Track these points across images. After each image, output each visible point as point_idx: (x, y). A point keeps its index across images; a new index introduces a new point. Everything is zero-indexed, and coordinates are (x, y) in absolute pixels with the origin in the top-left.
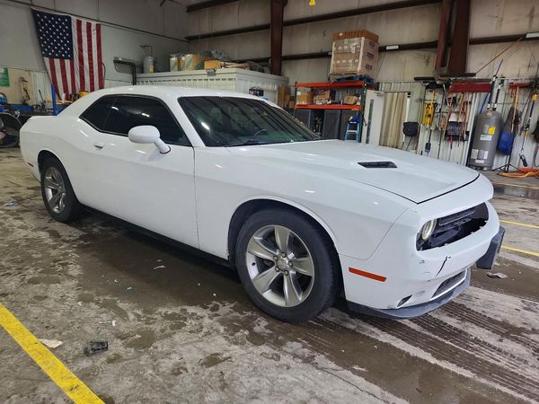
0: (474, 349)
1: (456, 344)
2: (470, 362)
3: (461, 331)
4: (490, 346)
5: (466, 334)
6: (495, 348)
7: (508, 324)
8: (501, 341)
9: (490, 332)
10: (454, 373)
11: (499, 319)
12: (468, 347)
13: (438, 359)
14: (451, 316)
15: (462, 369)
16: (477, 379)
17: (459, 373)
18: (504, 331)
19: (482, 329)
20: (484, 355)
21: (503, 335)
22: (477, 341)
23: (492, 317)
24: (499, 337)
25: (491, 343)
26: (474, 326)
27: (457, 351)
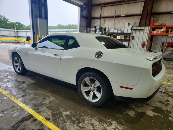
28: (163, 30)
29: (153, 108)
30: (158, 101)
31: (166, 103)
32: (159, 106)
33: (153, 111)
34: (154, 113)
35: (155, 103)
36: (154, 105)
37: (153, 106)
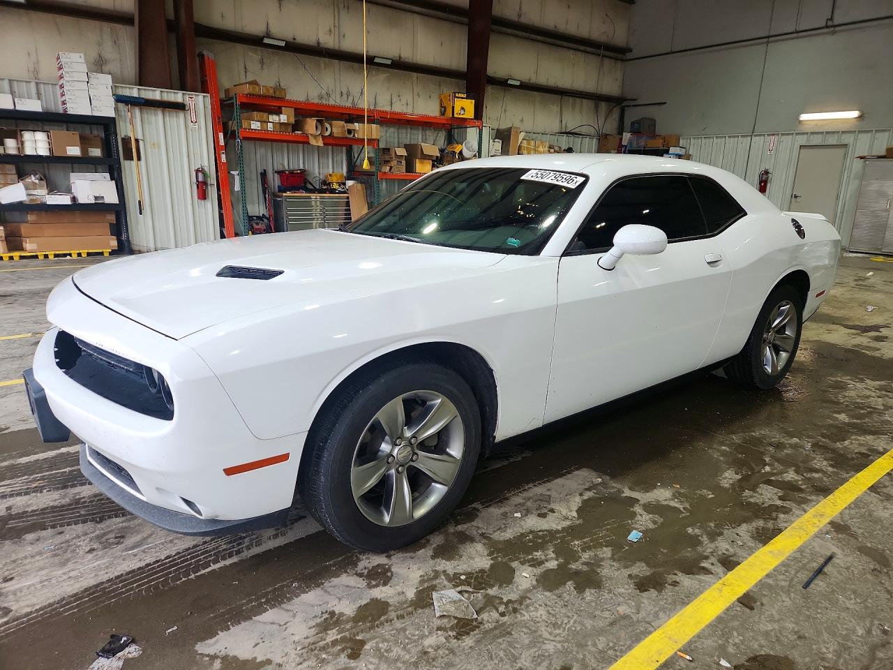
0: (35, 480)
1: (58, 473)
2: (28, 469)
3: (65, 487)
4: (19, 494)
5: (58, 489)
6: (11, 496)
7: (11, 538)
8: (9, 508)
9: (30, 509)
10: (37, 453)
11: (30, 537)
12: (43, 478)
13: (62, 453)
14: (96, 495)
15: (32, 460)
16: (12, 462)
17: (32, 456)
18: (12, 524)
19: (42, 506)
20: (18, 483)
21: (10, 517)
22: (39, 490)
23: (43, 533)
24: (14, 512)
25: (19, 498)
26: (56, 504)
27: (50, 468)
28: (283, 118)
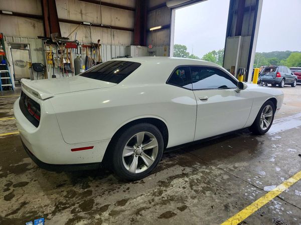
29: (29, 167)
30: (27, 183)
31: (12, 188)
32: (21, 175)
33: (26, 165)
34: (24, 162)
35: (29, 176)
36: (30, 173)
37: (29, 169)
